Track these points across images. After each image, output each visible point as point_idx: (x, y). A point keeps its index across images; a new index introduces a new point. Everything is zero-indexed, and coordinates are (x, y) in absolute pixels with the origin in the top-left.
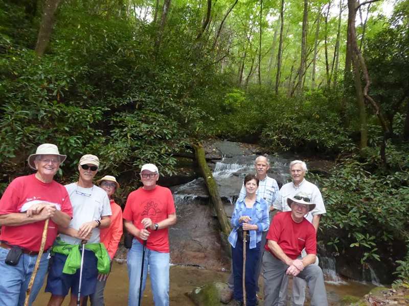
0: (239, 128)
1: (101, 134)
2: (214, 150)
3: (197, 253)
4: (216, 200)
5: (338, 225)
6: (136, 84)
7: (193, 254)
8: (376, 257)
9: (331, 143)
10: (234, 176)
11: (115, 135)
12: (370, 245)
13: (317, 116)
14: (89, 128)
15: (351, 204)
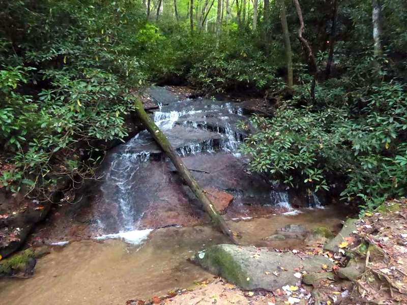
0: (165, 70)
1: (30, 100)
2: (149, 98)
3: (170, 212)
4: (172, 155)
5: (293, 166)
6: (56, 32)
7: (166, 214)
8: (325, 187)
9: (262, 83)
10: (177, 125)
11: (46, 98)
12: (319, 178)
13: (245, 55)
14: (14, 95)
15: (302, 145)
